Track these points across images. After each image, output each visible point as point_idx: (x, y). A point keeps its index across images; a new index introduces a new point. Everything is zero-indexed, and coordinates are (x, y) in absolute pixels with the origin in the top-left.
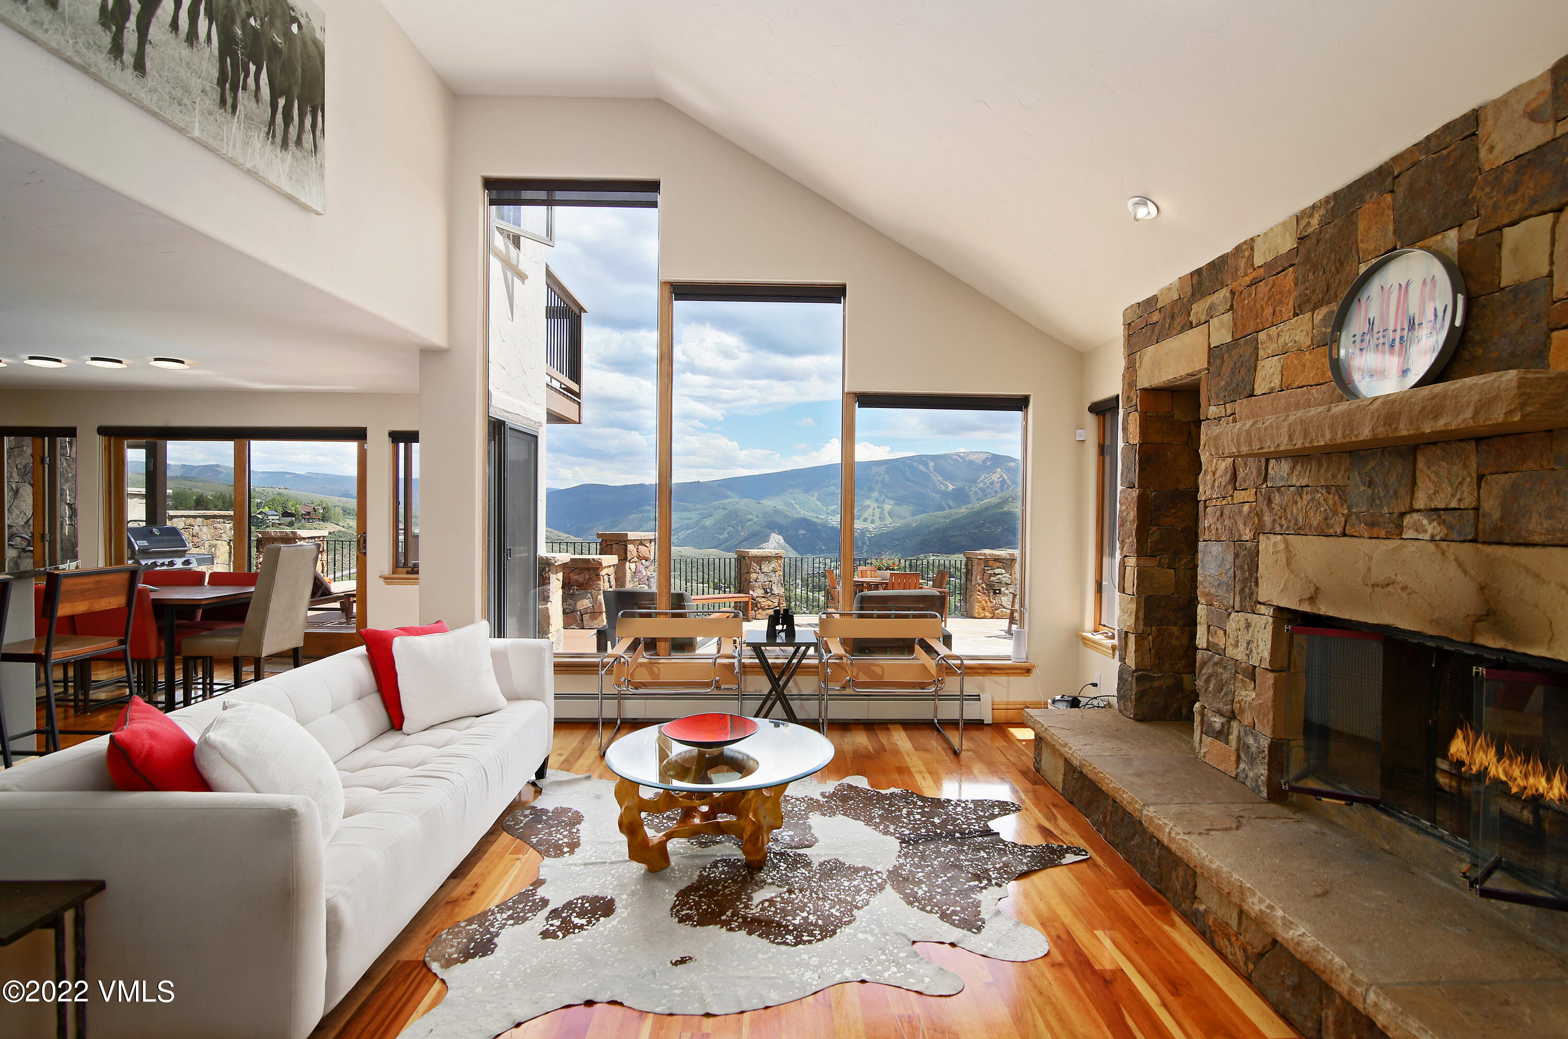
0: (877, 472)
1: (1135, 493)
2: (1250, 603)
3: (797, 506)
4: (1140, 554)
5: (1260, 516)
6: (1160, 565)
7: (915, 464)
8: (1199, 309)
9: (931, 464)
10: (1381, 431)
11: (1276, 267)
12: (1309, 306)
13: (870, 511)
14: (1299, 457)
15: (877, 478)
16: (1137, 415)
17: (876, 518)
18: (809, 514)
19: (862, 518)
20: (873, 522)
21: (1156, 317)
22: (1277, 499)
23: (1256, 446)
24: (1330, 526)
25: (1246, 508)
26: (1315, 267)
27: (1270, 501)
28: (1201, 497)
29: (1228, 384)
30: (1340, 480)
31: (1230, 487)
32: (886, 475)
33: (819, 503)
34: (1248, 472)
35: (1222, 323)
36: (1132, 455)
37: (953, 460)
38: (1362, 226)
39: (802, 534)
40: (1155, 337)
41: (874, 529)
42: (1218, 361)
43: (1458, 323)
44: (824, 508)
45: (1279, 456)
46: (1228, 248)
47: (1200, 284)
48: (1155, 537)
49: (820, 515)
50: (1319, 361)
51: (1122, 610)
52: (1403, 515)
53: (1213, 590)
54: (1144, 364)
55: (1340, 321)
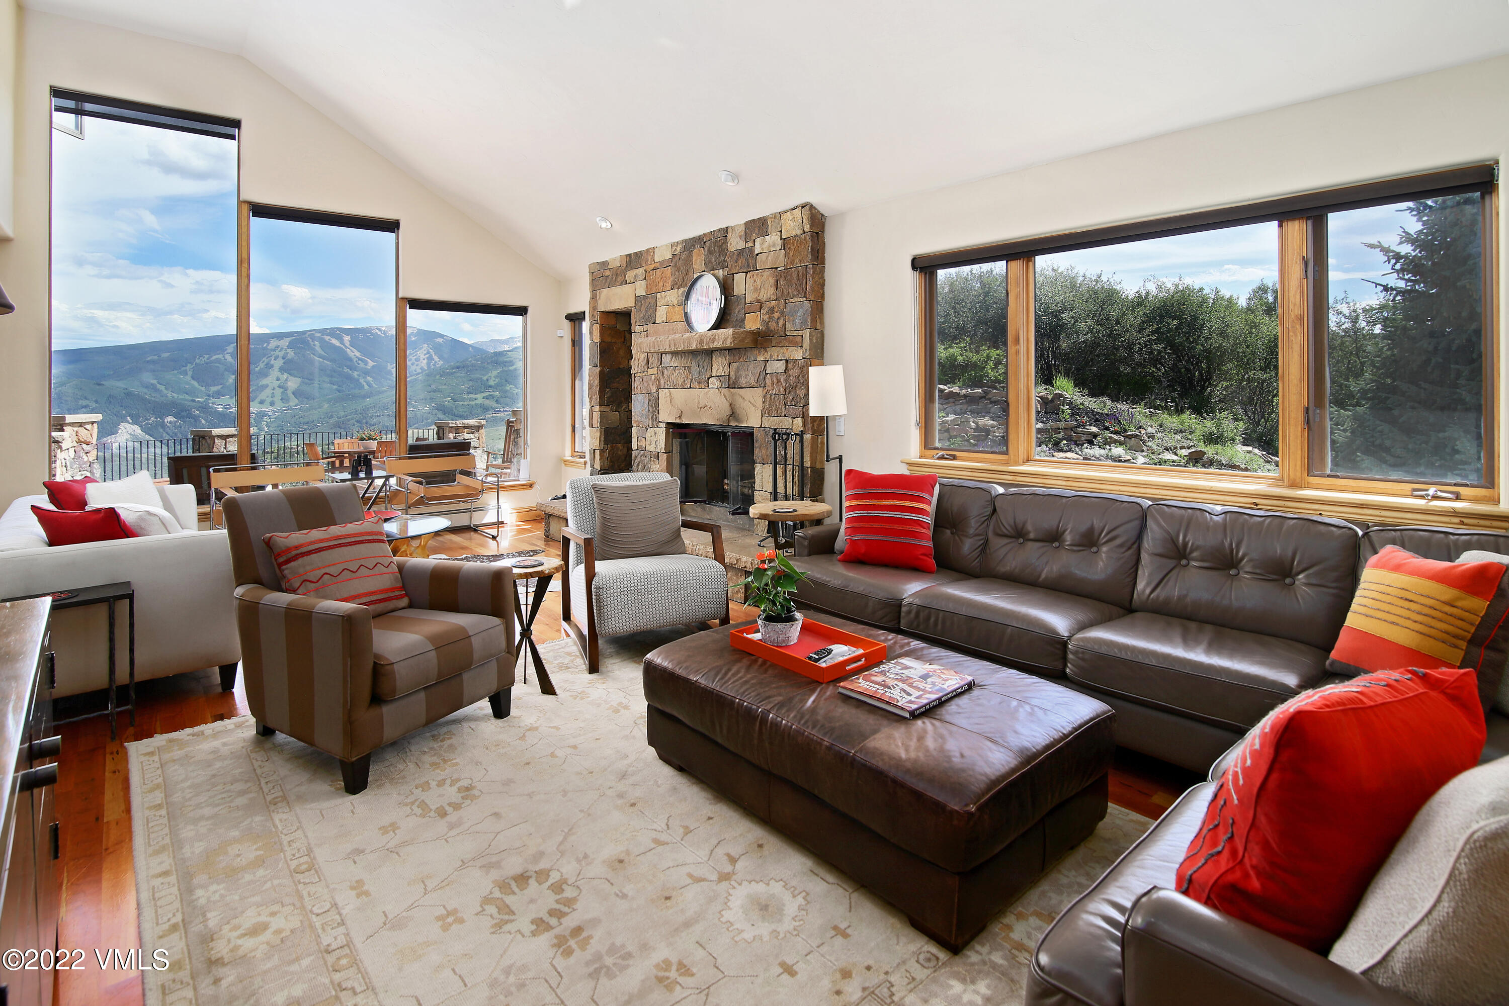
0: (278, 346)
1: (598, 369)
2: (656, 422)
3: (162, 388)
4: (601, 404)
5: (659, 380)
6: (612, 410)
7: (327, 338)
8: (630, 275)
9: (347, 338)
10: (699, 347)
11: (664, 264)
12: (676, 287)
13: (268, 392)
14: (674, 354)
15: (277, 353)
16: (598, 326)
17: (277, 399)
18: (181, 397)
19: (258, 400)
20: (272, 404)
21: (607, 273)
22: (666, 372)
23: (657, 349)
24: (686, 384)
25: (653, 376)
26: (678, 270)
27: (663, 374)
28: (633, 372)
29: (644, 316)
30: (689, 364)
31: (646, 367)
32: (289, 350)
33: (195, 384)
34: (654, 360)
35: (641, 284)
36: (595, 348)
37: (372, 334)
38: (694, 258)
39: (170, 422)
40: (607, 284)
41: (275, 412)
42: (640, 304)
43: (722, 306)
44: (203, 389)
45: (666, 353)
46: (644, 249)
47: (631, 262)
48: (609, 394)
49: (198, 397)
50: (679, 310)
51: (591, 437)
52: (709, 378)
53: (639, 419)
54: (602, 298)
55: (687, 297)
